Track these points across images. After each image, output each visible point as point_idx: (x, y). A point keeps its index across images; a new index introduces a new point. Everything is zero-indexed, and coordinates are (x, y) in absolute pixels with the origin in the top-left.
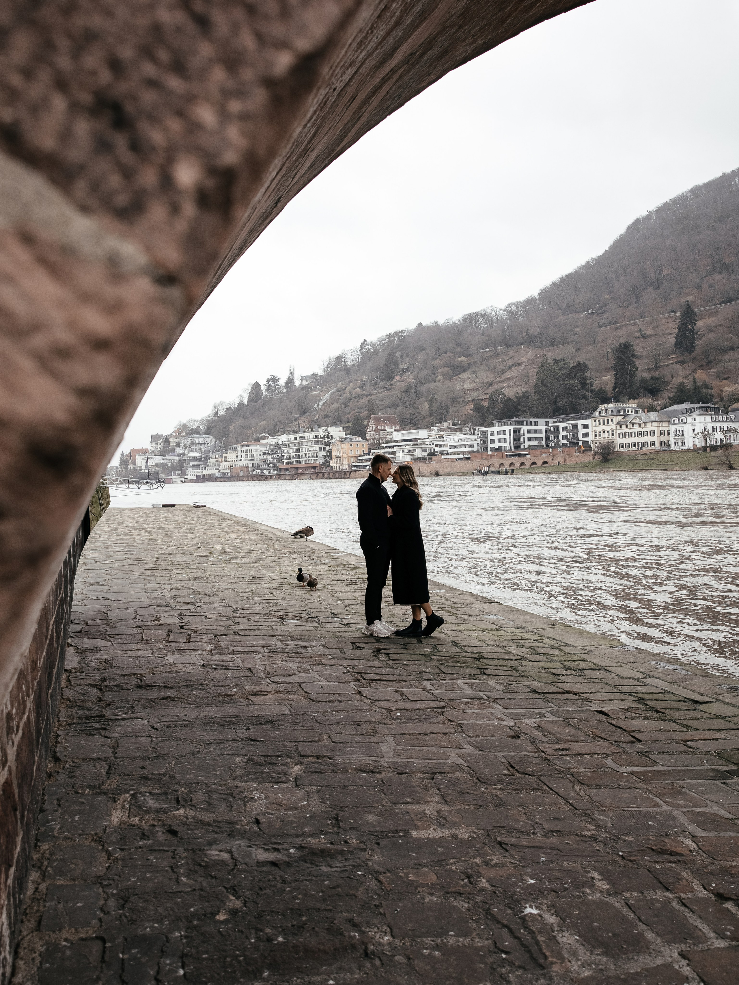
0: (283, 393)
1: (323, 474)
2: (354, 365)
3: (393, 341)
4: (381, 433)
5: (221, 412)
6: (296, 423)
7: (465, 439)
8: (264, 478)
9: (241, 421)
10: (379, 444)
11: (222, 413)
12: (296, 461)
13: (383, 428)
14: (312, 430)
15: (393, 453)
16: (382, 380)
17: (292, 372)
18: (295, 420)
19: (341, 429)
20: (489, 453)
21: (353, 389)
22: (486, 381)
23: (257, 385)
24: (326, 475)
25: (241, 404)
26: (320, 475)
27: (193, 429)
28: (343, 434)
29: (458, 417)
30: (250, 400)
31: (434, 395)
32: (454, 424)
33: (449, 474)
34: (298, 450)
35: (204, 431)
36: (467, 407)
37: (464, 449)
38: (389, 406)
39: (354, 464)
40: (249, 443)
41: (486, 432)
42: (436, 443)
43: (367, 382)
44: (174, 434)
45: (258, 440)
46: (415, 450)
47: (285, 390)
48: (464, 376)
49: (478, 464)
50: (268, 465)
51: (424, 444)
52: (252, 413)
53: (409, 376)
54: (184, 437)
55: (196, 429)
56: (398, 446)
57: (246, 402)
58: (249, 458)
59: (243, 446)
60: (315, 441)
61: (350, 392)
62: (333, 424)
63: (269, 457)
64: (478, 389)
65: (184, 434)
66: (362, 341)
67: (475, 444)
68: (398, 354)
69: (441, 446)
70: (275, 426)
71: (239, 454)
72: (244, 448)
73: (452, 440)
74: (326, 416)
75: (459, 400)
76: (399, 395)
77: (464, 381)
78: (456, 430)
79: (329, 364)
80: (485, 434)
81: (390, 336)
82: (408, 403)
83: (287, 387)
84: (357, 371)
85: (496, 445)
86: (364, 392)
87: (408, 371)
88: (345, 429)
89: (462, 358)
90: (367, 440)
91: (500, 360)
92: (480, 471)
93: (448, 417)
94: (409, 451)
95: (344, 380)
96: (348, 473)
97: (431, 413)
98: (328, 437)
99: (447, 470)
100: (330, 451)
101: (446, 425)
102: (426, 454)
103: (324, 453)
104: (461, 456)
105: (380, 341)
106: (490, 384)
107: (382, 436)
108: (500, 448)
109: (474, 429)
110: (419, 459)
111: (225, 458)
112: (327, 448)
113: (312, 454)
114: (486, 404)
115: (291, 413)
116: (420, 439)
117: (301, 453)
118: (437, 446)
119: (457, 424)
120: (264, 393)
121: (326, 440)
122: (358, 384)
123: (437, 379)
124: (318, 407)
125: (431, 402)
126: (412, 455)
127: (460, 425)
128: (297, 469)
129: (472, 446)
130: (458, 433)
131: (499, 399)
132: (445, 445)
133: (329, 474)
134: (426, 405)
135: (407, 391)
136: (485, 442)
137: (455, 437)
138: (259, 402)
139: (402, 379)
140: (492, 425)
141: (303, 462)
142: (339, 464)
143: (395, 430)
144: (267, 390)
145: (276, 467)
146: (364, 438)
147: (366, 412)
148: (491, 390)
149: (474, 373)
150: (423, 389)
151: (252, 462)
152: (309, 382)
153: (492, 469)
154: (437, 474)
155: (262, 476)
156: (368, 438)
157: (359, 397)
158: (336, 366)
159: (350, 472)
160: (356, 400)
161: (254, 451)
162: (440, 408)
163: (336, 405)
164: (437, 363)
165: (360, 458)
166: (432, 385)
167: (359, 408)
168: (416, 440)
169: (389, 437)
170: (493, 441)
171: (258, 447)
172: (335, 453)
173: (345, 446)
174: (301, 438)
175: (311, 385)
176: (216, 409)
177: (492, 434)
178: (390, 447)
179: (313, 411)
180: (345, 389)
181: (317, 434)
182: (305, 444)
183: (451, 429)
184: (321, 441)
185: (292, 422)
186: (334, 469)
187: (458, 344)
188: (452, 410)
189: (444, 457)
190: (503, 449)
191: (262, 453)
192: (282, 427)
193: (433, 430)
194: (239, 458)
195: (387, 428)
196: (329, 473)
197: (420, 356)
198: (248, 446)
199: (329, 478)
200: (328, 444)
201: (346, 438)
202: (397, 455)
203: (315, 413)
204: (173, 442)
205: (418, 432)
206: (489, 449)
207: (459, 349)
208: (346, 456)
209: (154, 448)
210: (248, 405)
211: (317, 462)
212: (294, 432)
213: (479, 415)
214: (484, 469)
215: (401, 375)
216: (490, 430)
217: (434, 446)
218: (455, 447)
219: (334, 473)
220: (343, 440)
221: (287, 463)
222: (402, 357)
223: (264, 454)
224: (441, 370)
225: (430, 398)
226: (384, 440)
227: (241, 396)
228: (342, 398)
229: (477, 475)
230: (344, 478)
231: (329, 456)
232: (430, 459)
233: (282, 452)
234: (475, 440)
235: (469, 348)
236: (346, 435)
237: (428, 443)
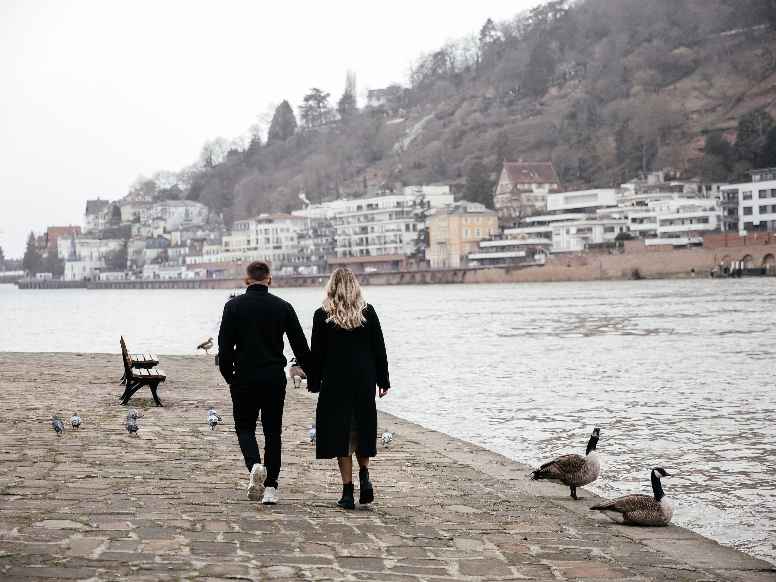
0: (335, 122)
1: (413, 274)
2: (468, 69)
3: (545, 20)
4: (524, 196)
5: (218, 159)
6: (360, 178)
7: (692, 208)
8: (301, 282)
9: (255, 175)
10: (520, 217)
11: (220, 160)
12: (362, 251)
13: (526, 187)
14: (391, 191)
15: (548, 235)
16: (524, 96)
17: (351, 82)
18: (359, 172)
19: (446, 189)
20: (743, 233)
21: (469, 113)
22: (730, 93)
23: (285, 107)
24: (418, 277)
25: (255, 143)
26: (407, 277)
27: (165, 191)
28: (450, 199)
29: (674, 164)
30: (272, 135)
31: (625, 123)
32: (668, 178)
33: (661, 276)
34: (364, 230)
35: (186, 194)
36: (691, 146)
37: (686, 227)
38: (537, 146)
39: (471, 256)
40: (271, 217)
41: (736, 192)
42: (631, 216)
43: (494, 99)
44: (129, 199)
45: (288, 210)
46: (590, 230)
47: (339, 117)
48: (685, 84)
49: (720, 256)
50: (308, 258)
51: (608, 217)
52: (277, 161)
53: (576, 87)
54: (149, 205)
55: (171, 190)
56: (558, 221)
57: (264, 138)
58: (271, 245)
59: (260, 222)
60: (397, 213)
61: (463, 119)
62: (431, 180)
63: (310, 244)
64: (713, 110)
65: (149, 199)
66: (484, 22)
67: (712, 216)
68: (554, 45)
69: (641, 221)
70: (319, 184)
71: (253, 237)
72: (263, 226)
73: (665, 208)
74: (418, 166)
75: (676, 131)
76: (557, 122)
77: (685, 94)
78: (672, 189)
79: (422, 66)
80: (732, 197)
81: (538, 12)
82: (575, 139)
83: (342, 110)
84: (475, 79)
85: (756, 218)
86: (491, 120)
87: (573, 78)
88: (455, 189)
89: (682, 50)
90: (496, 210)
91: (759, 52)
92: (727, 270)
93: (654, 165)
94: (579, 231)
95: (449, 97)
96: (460, 274)
97: (620, 157)
98: (422, 204)
99: (656, 268)
100: (426, 232)
101: (652, 179)
102: (612, 236)
103: (414, 235)
104: (684, 241)
105: (519, 21)
106: (739, 100)
107: (525, 202)
108: (763, 225)
109: (709, 188)
110: (599, 246)
111: (227, 244)
112: (420, 226)
113: (390, 236)
114: (732, 139)
115: (349, 159)
116: (597, 207)
117: (370, 236)
118: (634, 220)
119: (674, 179)
120: (299, 121)
121: (419, 210)
122: (478, 103)
123: (632, 91)
124: (401, 148)
125: (620, 137)
126: (585, 239)
127: (679, 179)
128: (362, 265)
129: (705, 220)
130: (676, 195)
131: (760, 127)
132: (651, 220)
133: (423, 276)
134: (611, 143)
135: (573, 116)
136: (732, 212)
137: (671, 202)
138: (289, 139)
139: (563, 92)
140: (748, 179)
141: (373, 253)
142: (443, 256)
143: (551, 191)
144: (305, 116)
145: (322, 263)
146: (490, 205)
147: (493, 158)
148: (741, 110)
149: (706, 77)
150: (605, 111)
151: (277, 252)
152: (383, 101)
153: (750, 266)
154: (637, 276)
155: (296, 279)
156: (498, 205)
157: (479, 128)
158: (434, 70)
159: (465, 272)
160: (473, 134)
161: (282, 230)
162: (638, 148)
163: (436, 145)
164: (632, 60)
165: (483, 244)
166: (623, 104)
167: (480, 150)
168: (592, 210)
169: (539, 205)
170: (748, 211)
171: (288, 224)
172: (434, 236)
173: (454, 221)
174: (370, 206)
175: (386, 108)
176: (208, 150)
177: (748, 197)
178: (541, 223)
179: (392, 156)
180: (453, 113)
181: (400, 199)
182: (377, 217)
183: (662, 189)
184: (408, 213)
185: (352, 176)
186: (434, 265)
187: (674, 23)
188: (662, 151)
189: (649, 242)
190: (769, 225)
191: (295, 236)
192: (332, 185)
193: (626, 189)
194: (253, 245)
195: (534, 187)
196: (423, 273)
197: (598, 49)
198: (270, 221)
199: (424, 282)
200: (422, 218)
201: (457, 207)
202: (555, 238)
203: (396, 159)
204: (127, 214)
205: (596, 195)
206: (741, 226)
207: (675, 32)
208: (457, 241)
209: (91, 226)
210: (268, 144)
211: (400, 252)
212: (357, 196)
213: (718, 159)
214: (734, 265)
215: (561, 86)
216: (742, 188)
217: (629, 222)
218: (672, 222)
219: (434, 273)
220: (452, 211)
221: (344, 254)
222: (561, 50)
223: (301, 237)
224: (639, 75)
225: (617, 128)
226: (529, 211)
227: (256, 129)
228: (446, 130)
229: (720, 277)
230: (453, 282)
231: (423, 241)
232: (622, 246)
233: (334, 233)
234: (712, 209)
235: (695, 28)
236: (456, 200)
237: (617, 216)
